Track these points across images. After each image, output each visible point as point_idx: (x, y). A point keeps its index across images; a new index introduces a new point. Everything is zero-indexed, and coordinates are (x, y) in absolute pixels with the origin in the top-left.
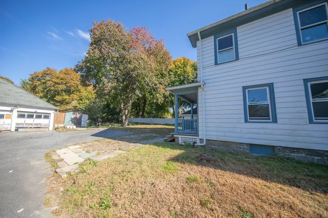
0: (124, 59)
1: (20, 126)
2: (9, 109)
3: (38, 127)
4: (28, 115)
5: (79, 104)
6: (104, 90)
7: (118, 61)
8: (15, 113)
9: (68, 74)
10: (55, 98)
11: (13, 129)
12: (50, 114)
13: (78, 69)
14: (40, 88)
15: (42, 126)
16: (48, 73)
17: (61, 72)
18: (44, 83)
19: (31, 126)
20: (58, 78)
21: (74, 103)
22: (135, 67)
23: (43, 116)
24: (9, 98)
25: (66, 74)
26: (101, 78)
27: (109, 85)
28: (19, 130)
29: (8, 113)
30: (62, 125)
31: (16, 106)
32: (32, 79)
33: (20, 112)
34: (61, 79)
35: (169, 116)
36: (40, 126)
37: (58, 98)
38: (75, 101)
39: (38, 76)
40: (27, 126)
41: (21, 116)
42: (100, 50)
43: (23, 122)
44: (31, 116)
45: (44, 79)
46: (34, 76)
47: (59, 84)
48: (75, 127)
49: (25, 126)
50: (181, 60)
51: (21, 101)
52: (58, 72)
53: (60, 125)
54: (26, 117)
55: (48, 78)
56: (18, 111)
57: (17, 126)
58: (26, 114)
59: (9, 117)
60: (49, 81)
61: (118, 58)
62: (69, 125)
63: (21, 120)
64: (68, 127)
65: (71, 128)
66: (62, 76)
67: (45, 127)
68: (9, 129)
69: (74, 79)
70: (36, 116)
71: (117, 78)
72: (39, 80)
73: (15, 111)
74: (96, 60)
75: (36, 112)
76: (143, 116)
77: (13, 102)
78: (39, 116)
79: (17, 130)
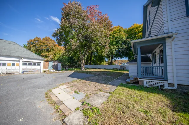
0: (84, 27)
1: (24, 70)
2: (18, 59)
3: (35, 71)
4: (28, 63)
5: (54, 57)
6: (71, 47)
7: (80, 28)
8: (21, 63)
9: (47, 40)
10: (41, 54)
11: (21, 72)
12: (41, 63)
13: (55, 35)
14: (33, 49)
15: (37, 70)
16: (37, 40)
17: (43, 39)
18: (35, 46)
19: (30, 70)
20: (42, 42)
21: (52, 57)
22: (93, 31)
23: (37, 64)
24: (17, 53)
25: (46, 40)
26: (69, 40)
27: (74, 44)
28: (24, 72)
29: (17, 62)
30: (48, 70)
31: (21, 58)
32: (29, 44)
33: (24, 61)
34: (44, 43)
35: (106, 64)
36: (35, 70)
37: (43, 54)
38: (52, 56)
39: (32, 42)
40: (28, 70)
41: (25, 64)
42: (69, 21)
43: (26, 68)
44: (30, 64)
45: (35, 44)
46: (29, 42)
47: (43, 46)
48: (55, 70)
49: (27, 70)
50: (117, 28)
51: (24, 55)
52: (42, 39)
53: (46, 70)
54: (27, 64)
55: (37, 43)
56: (23, 61)
57: (23, 70)
58: (27, 63)
59: (18, 65)
60: (37, 44)
61: (80, 26)
62: (51, 69)
63: (25, 67)
64: (51, 71)
65: (53, 71)
66: (44, 42)
67: (38, 70)
68: (18, 72)
69: (51, 43)
70: (33, 64)
71: (79, 40)
72: (32, 44)
73: (21, 61)
74: (67, 27)
75: (33, 62)
76: (90, 64)
77: (20, 55)
78: (35, 64)
79: (23, 72)
